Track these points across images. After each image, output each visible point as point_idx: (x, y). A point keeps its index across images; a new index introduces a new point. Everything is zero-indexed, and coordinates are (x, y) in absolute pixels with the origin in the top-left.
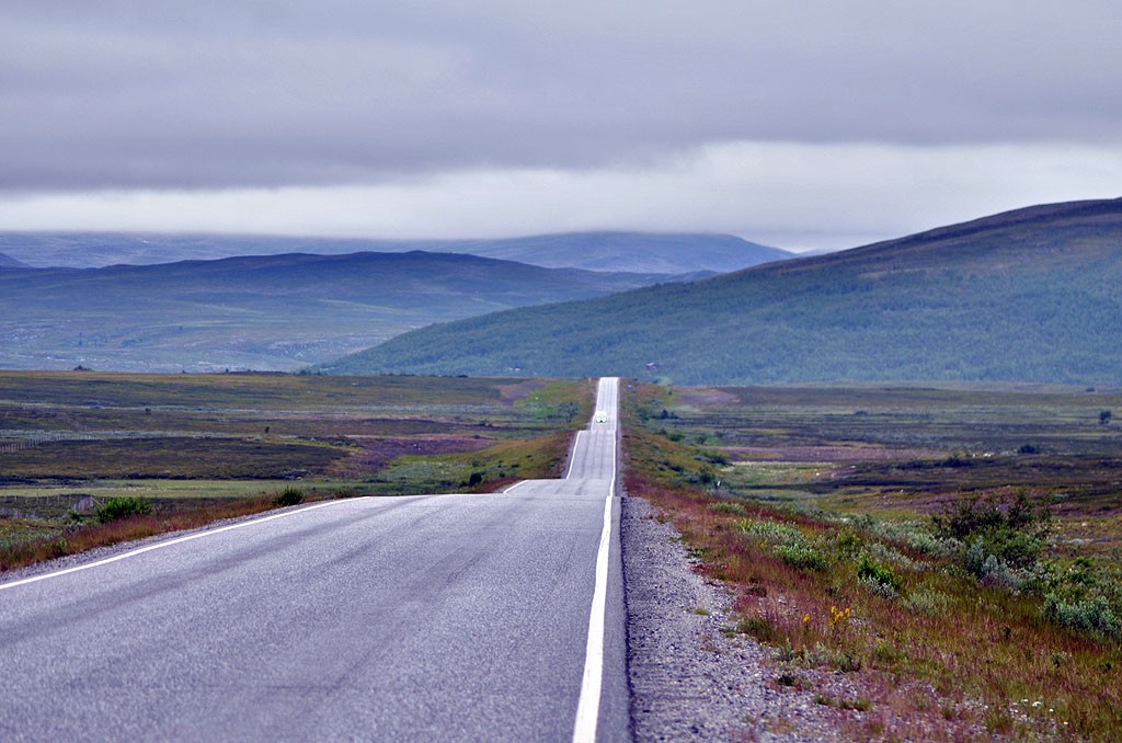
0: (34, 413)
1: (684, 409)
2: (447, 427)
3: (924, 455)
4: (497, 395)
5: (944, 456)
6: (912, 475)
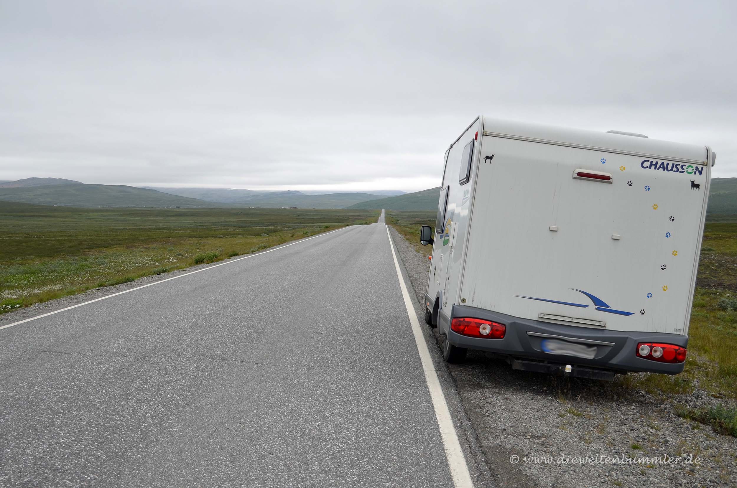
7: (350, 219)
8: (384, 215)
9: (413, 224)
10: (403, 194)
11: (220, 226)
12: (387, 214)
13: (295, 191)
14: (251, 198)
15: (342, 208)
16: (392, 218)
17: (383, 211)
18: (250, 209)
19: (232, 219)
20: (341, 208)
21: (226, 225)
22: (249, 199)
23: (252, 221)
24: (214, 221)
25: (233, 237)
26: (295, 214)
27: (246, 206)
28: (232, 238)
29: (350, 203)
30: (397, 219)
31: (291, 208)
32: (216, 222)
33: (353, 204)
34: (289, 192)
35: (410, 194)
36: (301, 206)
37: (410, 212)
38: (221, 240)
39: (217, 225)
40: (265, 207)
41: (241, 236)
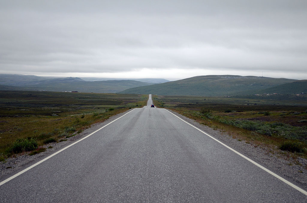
0: (87, 97)
1: (159, 98)
2: (133, 100)
3: (186, 103)
4: (138, 96)
5: (188, 104)
6: (185, 106)
7: (123, 102)
8: (151, 99)
9: (177, 107)
10: (166, 82)
11: (13, 107)
12: (154, 99)
13: (77, 78)
14: (39, 83)
15: (116, 92)
16: (158, 101)
17: (150, 95)
18: (38, 92)
19: (23, 101)
20: (114, 93)
21: (18, 105)
22: (37, 84)
23: (40, 103)
24: (7, 102)
25: (28, 116)
26: (76, 97)
27: (34, 90)
28: (27, 118)
29: (122, 89)
30: (162, 102)
31: (73, 92)
32: (9, 103)
33: (125, 90)
34: (71, 79)
35: (172, 82)
36: (82, 90)
37: (172, 97)
38: (18, 119)
39: (10, 105)
40: (50, 91)
41: (35, 116)
